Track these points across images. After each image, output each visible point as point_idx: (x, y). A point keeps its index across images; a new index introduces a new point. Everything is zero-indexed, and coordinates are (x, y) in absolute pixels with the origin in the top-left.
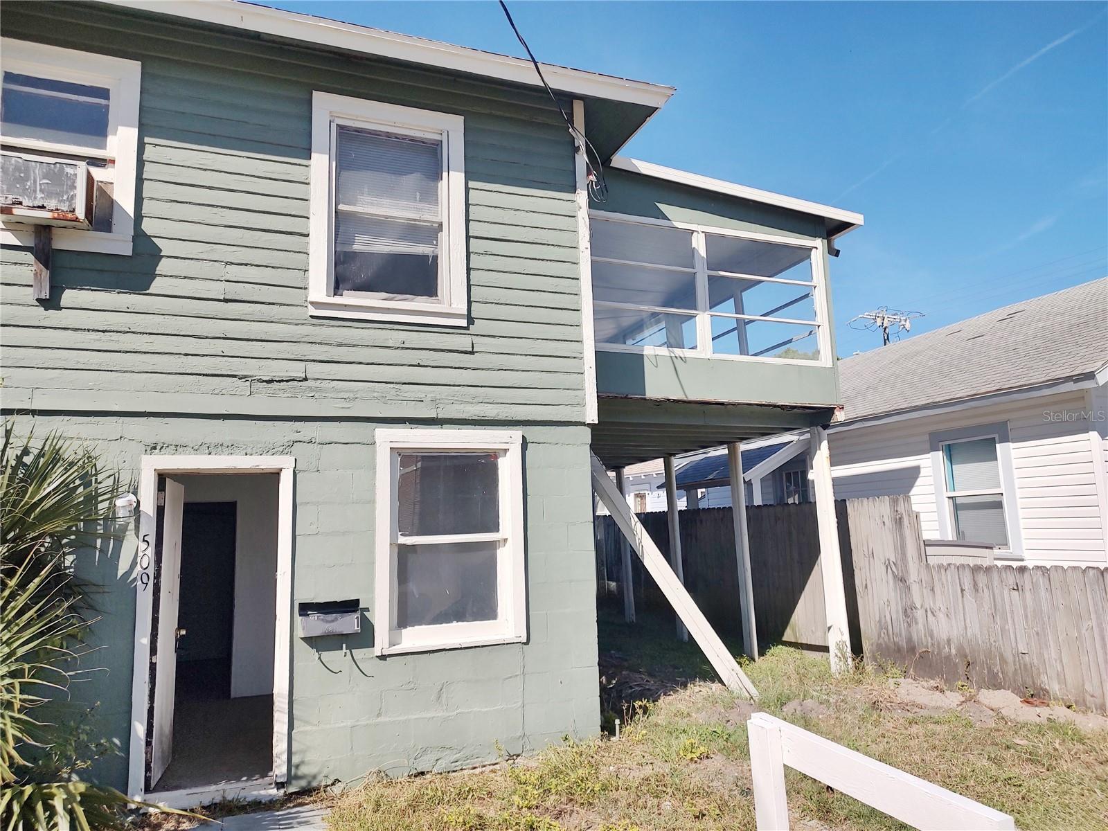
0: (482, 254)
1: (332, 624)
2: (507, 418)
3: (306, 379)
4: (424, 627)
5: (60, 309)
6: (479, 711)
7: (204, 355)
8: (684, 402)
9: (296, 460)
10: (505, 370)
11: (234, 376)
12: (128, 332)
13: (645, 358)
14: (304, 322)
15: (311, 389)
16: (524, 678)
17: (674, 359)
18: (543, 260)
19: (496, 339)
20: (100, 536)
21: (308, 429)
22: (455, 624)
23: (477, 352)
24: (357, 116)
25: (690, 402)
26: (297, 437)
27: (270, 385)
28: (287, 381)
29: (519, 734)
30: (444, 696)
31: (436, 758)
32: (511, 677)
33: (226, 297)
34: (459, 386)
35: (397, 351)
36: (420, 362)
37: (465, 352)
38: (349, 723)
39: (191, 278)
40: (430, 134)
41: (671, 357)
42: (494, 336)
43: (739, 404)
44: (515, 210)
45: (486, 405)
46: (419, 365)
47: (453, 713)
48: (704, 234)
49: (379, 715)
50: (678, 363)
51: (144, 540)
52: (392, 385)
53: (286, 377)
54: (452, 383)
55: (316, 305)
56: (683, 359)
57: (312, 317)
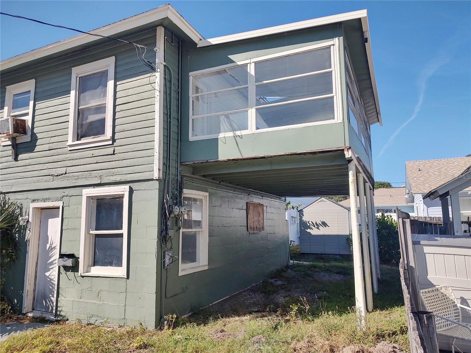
0: (120, 111)
1: (65, 262)
2: (124, 181)
3: (66, 173)
4: (99, 267)
5: (18, 161)
6: (110, 304)
7: (44, 169)
8: (241, 160)
9: (63, 202)
10: (125, 159)
11: (49, 175)
12: (29, 165)
13: (219, 140)
14: (67, 153)
15: (67, 177)
16: (126, 294)
17: (236, 137)
18: (142, 107)
19: (123, 147)
20: (22, 229)
21: (67, 191)
22: (109, 267)
23: (116, 154)
24: (84, 71)
25: (244, 159)
26: (64, 194)
27: (58, 177)
28: (62, 175)
29: (123, 318)
30: (100, 295)
31: (96, 319)
32: (122, 292)
33: (49, 149)
34: (109, 169)
35: (91, 158)
36: (97, 161)
37: (111, 155)
38: (72, 299)
39: (43, 144)
40: (105, 68)
41: (234, 136)
42: (122, 146)
43: (275, 156)
44: (133, 88)
45: (118, 176)
46: (97, 163)
47: (101, 303)
48: (254, 63)
49: (81, 298)
50: (238, 139)
51: (29, 230)
52: (88, 172)
53: (61, 173)
54: (106, 168)
55: (70, 146)
56: (241, 136)
57: (70, 150)
